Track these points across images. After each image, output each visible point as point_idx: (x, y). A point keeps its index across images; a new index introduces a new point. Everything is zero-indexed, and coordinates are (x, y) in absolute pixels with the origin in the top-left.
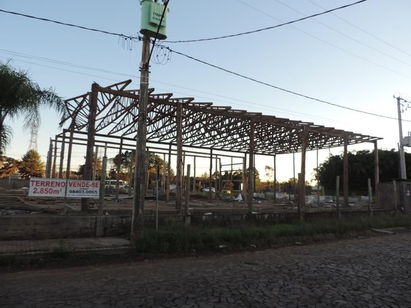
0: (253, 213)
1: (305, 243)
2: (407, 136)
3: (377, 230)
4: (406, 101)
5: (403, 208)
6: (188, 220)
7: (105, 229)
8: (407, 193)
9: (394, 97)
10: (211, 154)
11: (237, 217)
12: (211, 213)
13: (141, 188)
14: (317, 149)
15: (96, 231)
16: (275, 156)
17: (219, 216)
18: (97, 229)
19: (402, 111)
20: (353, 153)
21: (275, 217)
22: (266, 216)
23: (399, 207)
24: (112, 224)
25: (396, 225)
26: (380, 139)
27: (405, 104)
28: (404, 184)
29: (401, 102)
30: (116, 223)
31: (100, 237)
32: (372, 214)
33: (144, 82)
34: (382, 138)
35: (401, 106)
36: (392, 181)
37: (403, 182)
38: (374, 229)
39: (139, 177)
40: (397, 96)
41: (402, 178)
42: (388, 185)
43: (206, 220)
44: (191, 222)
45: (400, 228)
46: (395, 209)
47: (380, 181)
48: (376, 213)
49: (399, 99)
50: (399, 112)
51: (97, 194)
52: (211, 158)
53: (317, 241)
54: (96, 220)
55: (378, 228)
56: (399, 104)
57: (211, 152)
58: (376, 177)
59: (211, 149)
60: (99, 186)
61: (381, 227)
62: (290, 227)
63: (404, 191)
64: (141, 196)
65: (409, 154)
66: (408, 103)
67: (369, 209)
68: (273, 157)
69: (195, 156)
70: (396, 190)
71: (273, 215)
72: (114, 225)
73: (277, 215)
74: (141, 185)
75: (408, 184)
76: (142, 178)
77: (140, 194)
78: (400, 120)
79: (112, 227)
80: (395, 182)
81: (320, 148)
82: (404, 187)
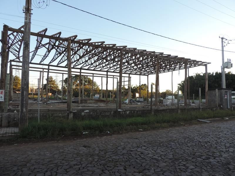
0: (119, 110)
1: (145, 130)
2: (227, 61)
3: (200, 120)
4: (226, 40)
5: (222, 106)
6: (71, 116)
7: (9, 122)
8: (225, 96)
9: (219, 37)
10: (107, 75)
11: (107, 113)
12: (88, 111)
13: (25, 94)
14: (172, 71)
15: (2, 124)
16: (148, 76)
17: (94, 112)
18: (3, 122)
19: (224, 46)
20: (201, 75)
21: (134, 112)
22: (128, 112)
23: (219, 105)
24: (14, 118)
25: (214, 117)
26: (209, 63)
27: (226, 42)
28: (223, 91)
29: (224, 40)
30: (17, 118)
31: (4, 127)
32: (201, 110)
33: (27, 20)
34: (210, 63)
35: (224, 42)
36: (215, 89)
37: (223, 90)
38: (199, 120)
39: (23, 86)
40: (221, 37)
41: (223, 88)
42: (214, 92)
43: (84, 115)
44: (73, 117)
45: (217, 119)
46: (216, 106)
47: (208, 89)
48: (204, 109)
49: (222, 39)
50: (223, 47)
51: (2, 99)
52: (107, 77)
53: (154, 128)
54: (2, 116)
55: (201, 119)
56: (222, 42)
57: (107, 73)
58: (206, 87)
59: (107, 72)
60: (3, 93)
61: (204, 118)
62: (140, 119)
63: (223, 95)
64: (24, 99)
65: (233, 74)
66: (228, 41)
67: (199, 107)
68: (147, 76)
69: (102, 77)
70: (217, 95)
71: (133, 112)
72: (15, 119)
73: (136, 112)
74: (25, 92)
75: (226, 92)
76: (25, 87)
77: (24, 98)
78: (223, 51)
79: (14, 120)
80: (217, 90)
81: (174, 70)
82: (223, 93)
